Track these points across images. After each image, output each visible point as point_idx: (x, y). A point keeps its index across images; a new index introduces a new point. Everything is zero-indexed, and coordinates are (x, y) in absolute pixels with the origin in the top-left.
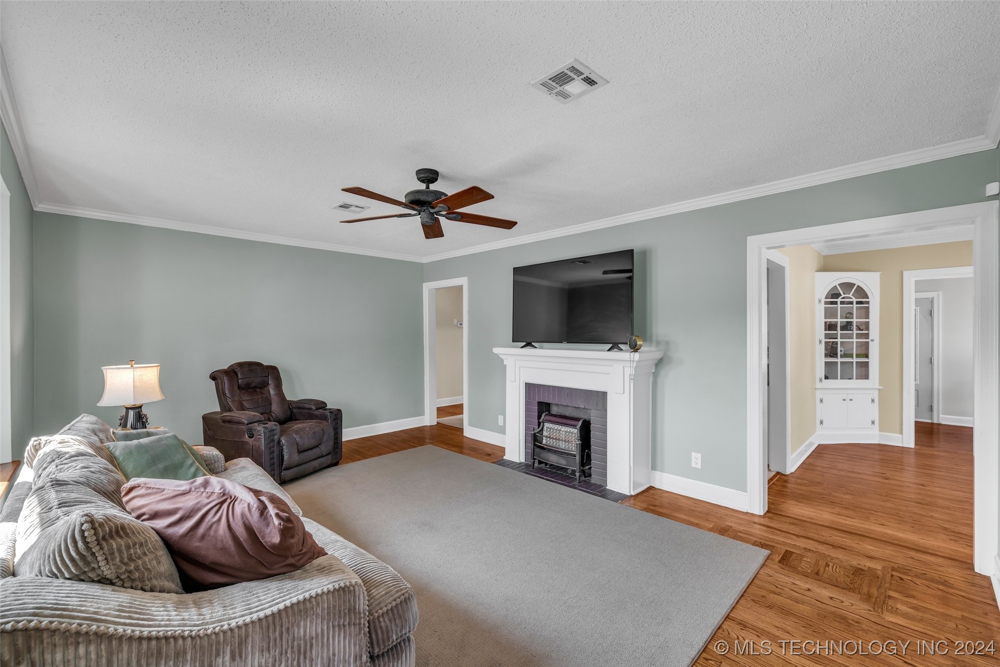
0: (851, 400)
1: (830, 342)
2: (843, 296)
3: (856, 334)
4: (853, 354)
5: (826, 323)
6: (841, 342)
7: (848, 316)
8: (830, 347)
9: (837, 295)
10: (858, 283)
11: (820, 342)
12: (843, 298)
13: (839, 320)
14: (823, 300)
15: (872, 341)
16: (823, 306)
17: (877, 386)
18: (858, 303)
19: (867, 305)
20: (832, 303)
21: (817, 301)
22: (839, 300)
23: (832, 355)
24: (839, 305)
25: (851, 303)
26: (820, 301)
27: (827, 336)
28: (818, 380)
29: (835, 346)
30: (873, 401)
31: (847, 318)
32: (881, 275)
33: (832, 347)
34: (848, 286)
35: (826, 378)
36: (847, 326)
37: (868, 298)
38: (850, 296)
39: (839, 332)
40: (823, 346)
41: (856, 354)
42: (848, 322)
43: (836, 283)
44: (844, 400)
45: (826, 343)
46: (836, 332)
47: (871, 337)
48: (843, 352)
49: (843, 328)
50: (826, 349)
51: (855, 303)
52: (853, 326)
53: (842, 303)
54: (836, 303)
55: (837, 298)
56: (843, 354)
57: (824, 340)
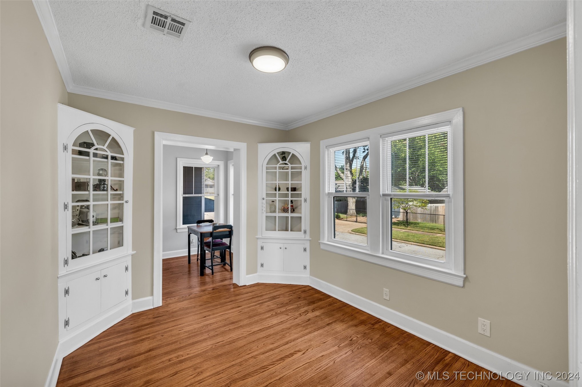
0: (105, 276)
1: (78, 206)
2: (96, 146)
3: (111, 194)
4: (107, 219)
5: (73, 180)
6: (94, 205)
7: (101, 172)
8: (78, 213)
9: (89, 145)
10: (113, 135)
11: (66, 207)
12: (96, 149)
13: (92, 178)
14: (70, 147)
15: (126, 202)
16: (69, 155)
17: (131, 252)
18: (113, 158)
19: (121, 162)
20: (80, 153)
21: (60, 148)
22: (92, 151)
23: (80, 222)
24: (92, 158)
25: (106, 157)
26: (65, 148)
27: (75, 199)
28: (61, 262)
29: (85, 210)
30: (127, 269)
31: (99, 175)
32: (134, 131)
33: (81, 213)
34: (102, 135)
35: (74, 256)
36: (100, 185)
37: (123, 154)
38: (105, 148)
39: (92, 192)
40: (69, 213)
41: (111, 219)
42: (100, 181)
43: (89, 128)
44: (97, 279)
45: (74, 207)
46: (87, 192)
47: (125, 199)
48: (95, 217)
49: (97, 187)
50: (73, 216)
51: (109, 158)
52: (107, 185)
53: (95, 155)
54: (87, 154)
55: (90, 148)
56: (95, 221)
57: (71, 205)
